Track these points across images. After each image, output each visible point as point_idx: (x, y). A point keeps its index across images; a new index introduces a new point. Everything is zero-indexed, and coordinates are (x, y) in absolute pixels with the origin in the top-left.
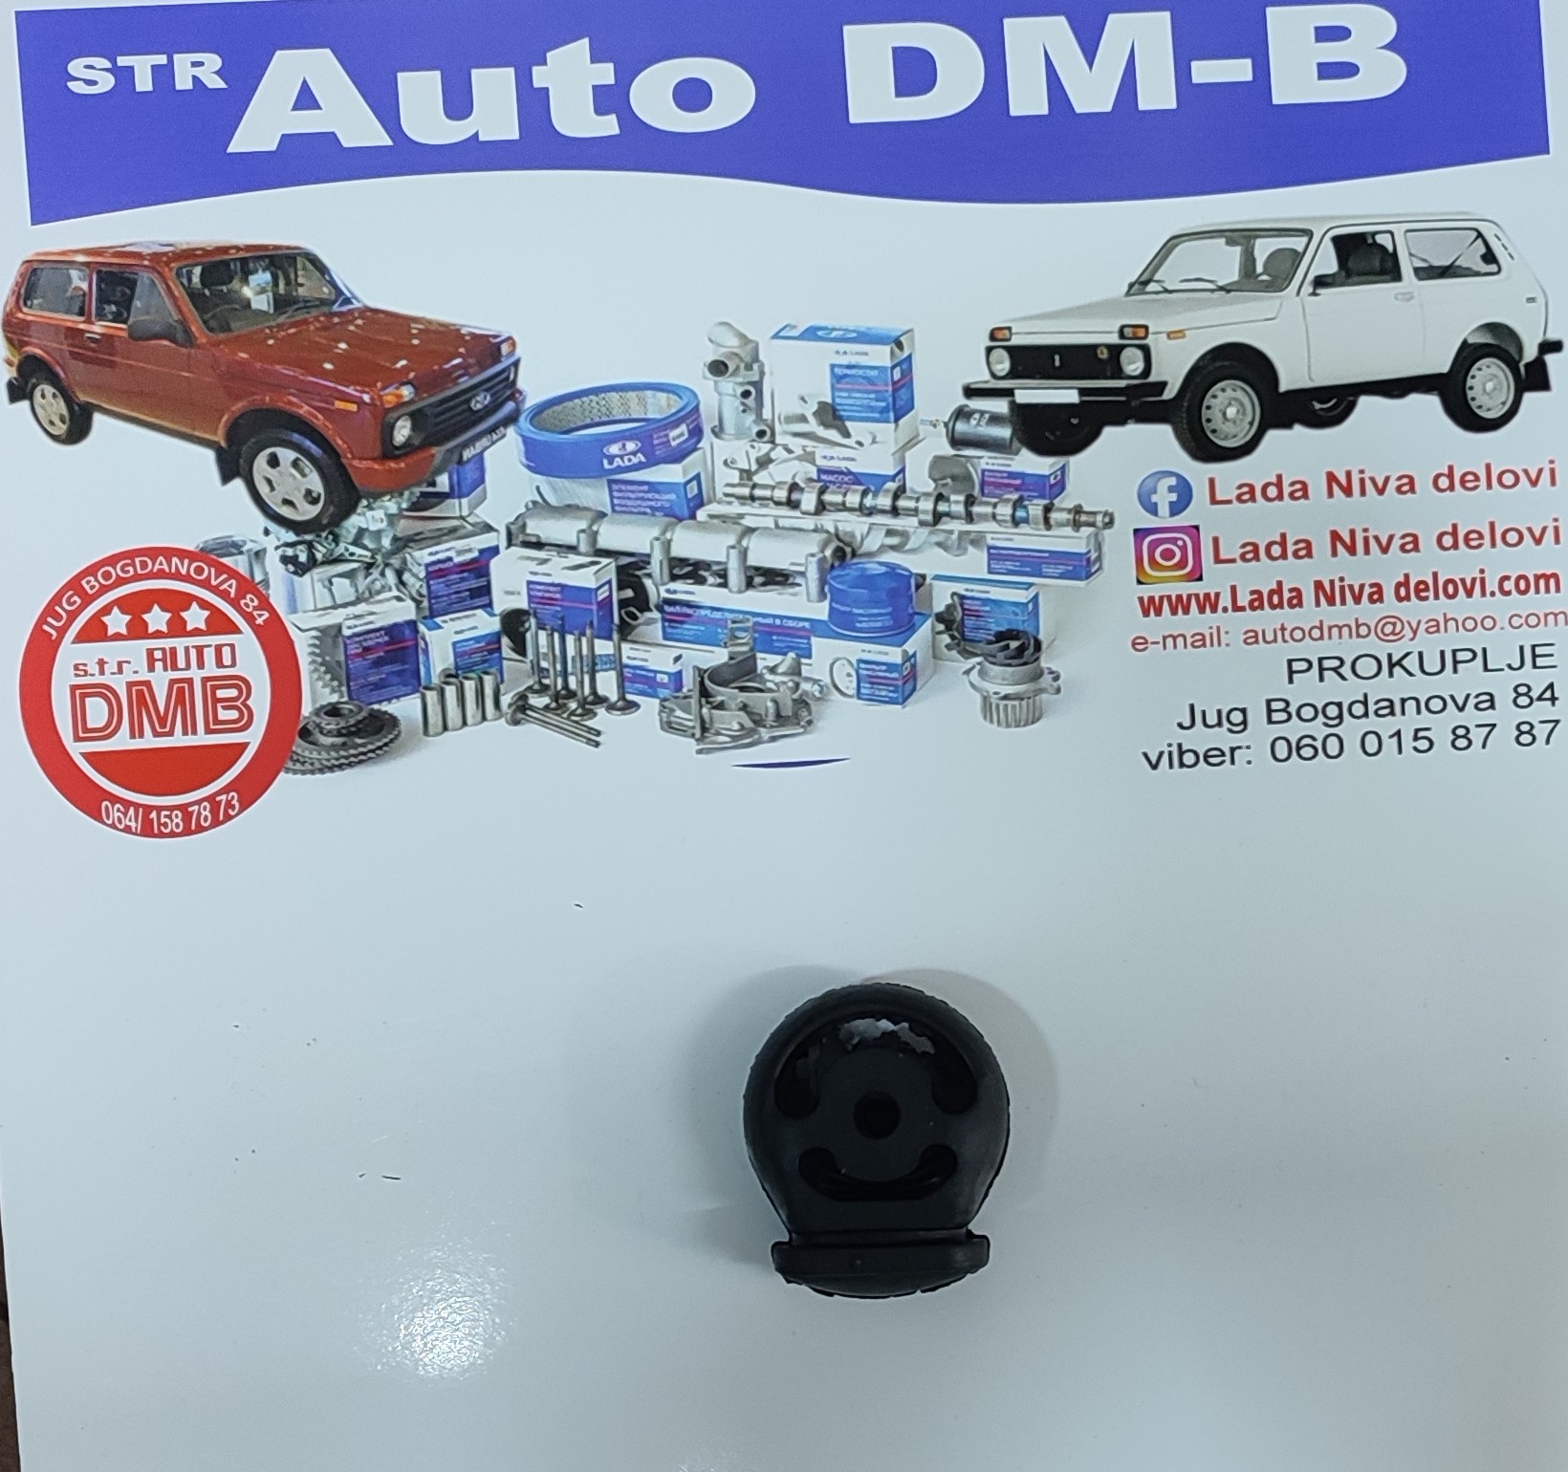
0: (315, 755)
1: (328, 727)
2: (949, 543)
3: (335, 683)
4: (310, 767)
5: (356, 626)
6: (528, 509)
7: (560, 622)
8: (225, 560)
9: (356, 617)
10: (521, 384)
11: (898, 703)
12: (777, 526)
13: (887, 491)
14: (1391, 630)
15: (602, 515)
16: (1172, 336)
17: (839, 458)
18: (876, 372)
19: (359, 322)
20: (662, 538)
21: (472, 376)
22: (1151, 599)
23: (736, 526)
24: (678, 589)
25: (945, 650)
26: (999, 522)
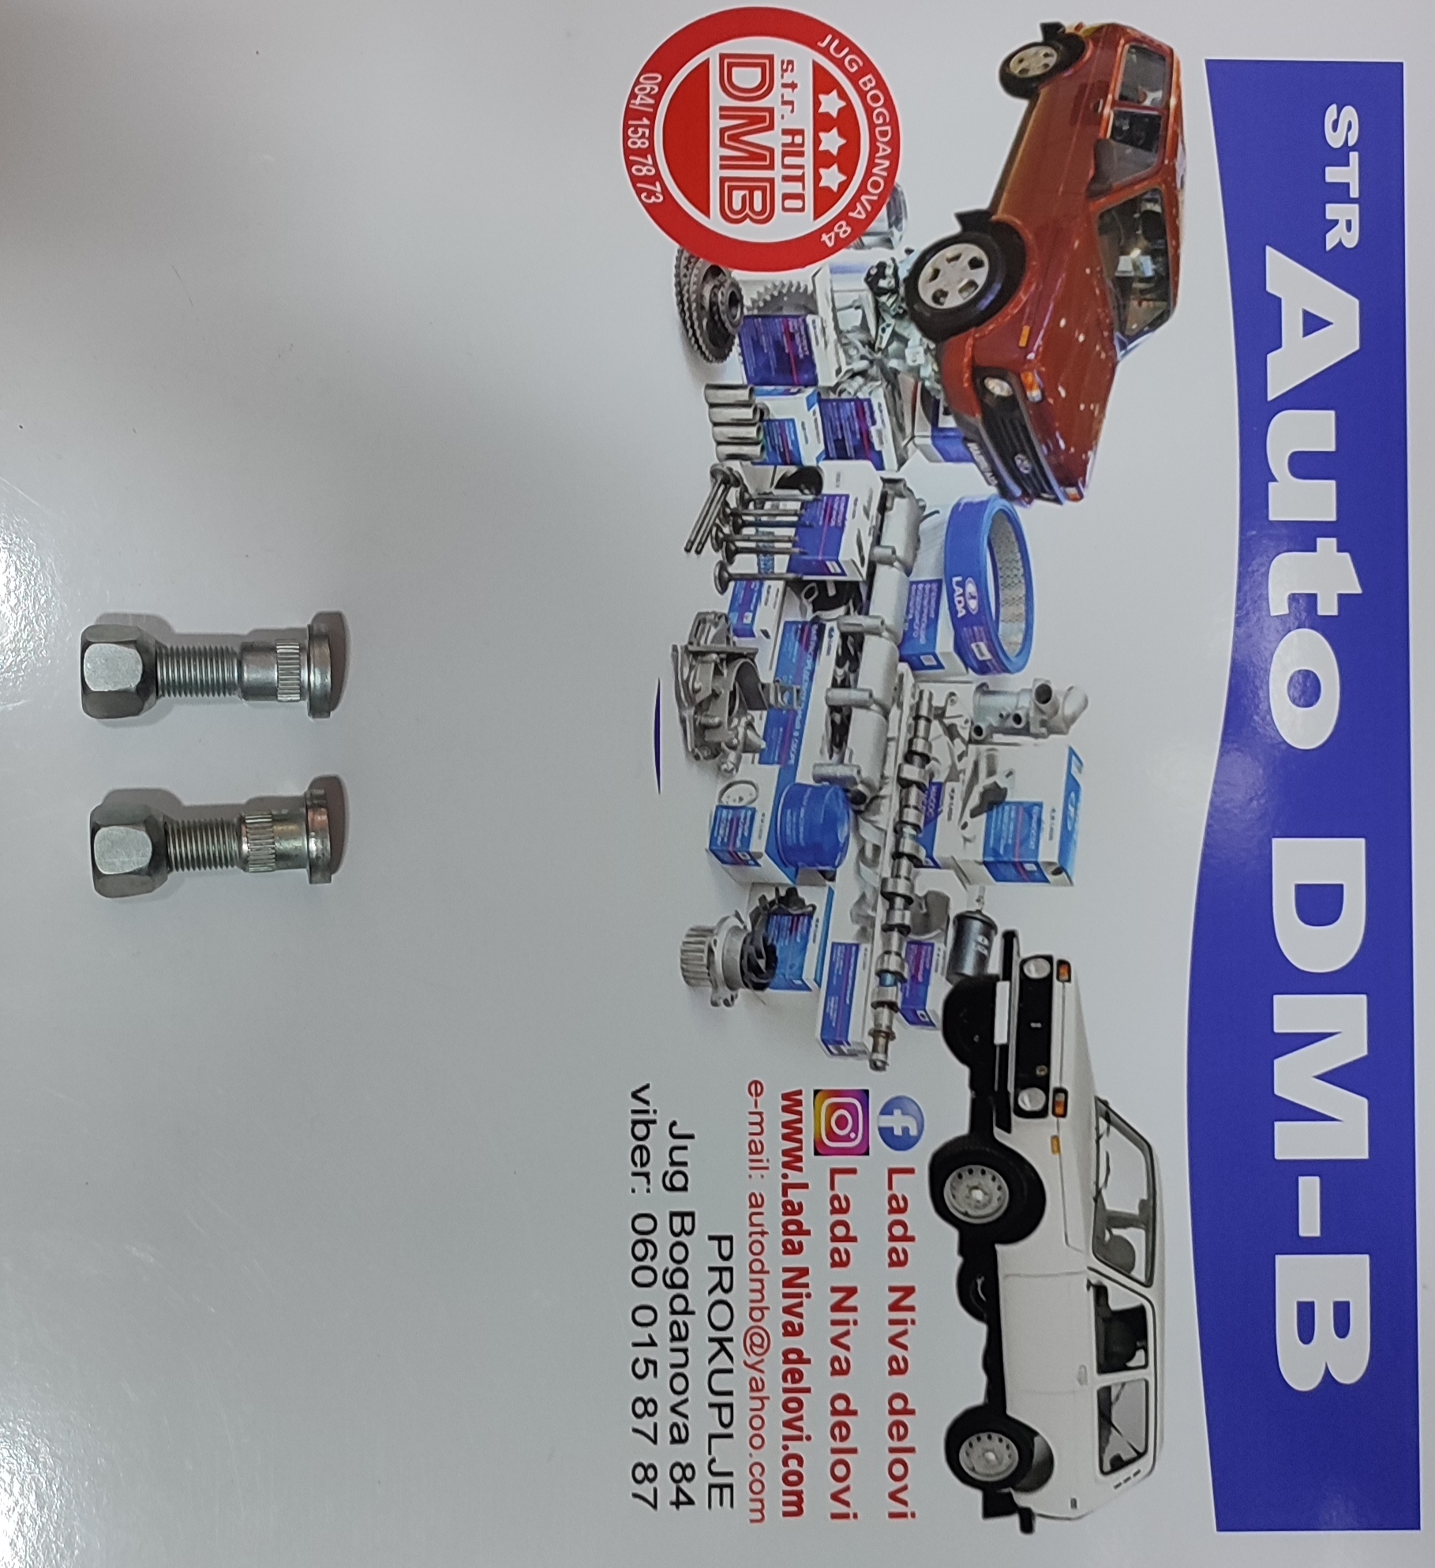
0: (694, 279)
1: (720, 295)
2: (864, 906)
3: (761, 304)
4: (682, 274)
5: (815, 328)
6: (918, 501)
7: (807, 523)
8: (884, 210)
9: (824, 329)
10: (1037, 503)
11: (710, 845)
12: (889, 740)
13: (917, 850)
14: (758, 1341)
15: (908, 572)
16: (1055, 1142)
17: (951, 804)
18: (1033, 847)
19: (1103, 356)
20: (883, 628)
21: (1047, 457)
22: (799, 1103)
23: (891, 700)
24: (833, 639)
25: (760, 895)
26: (882, 957)
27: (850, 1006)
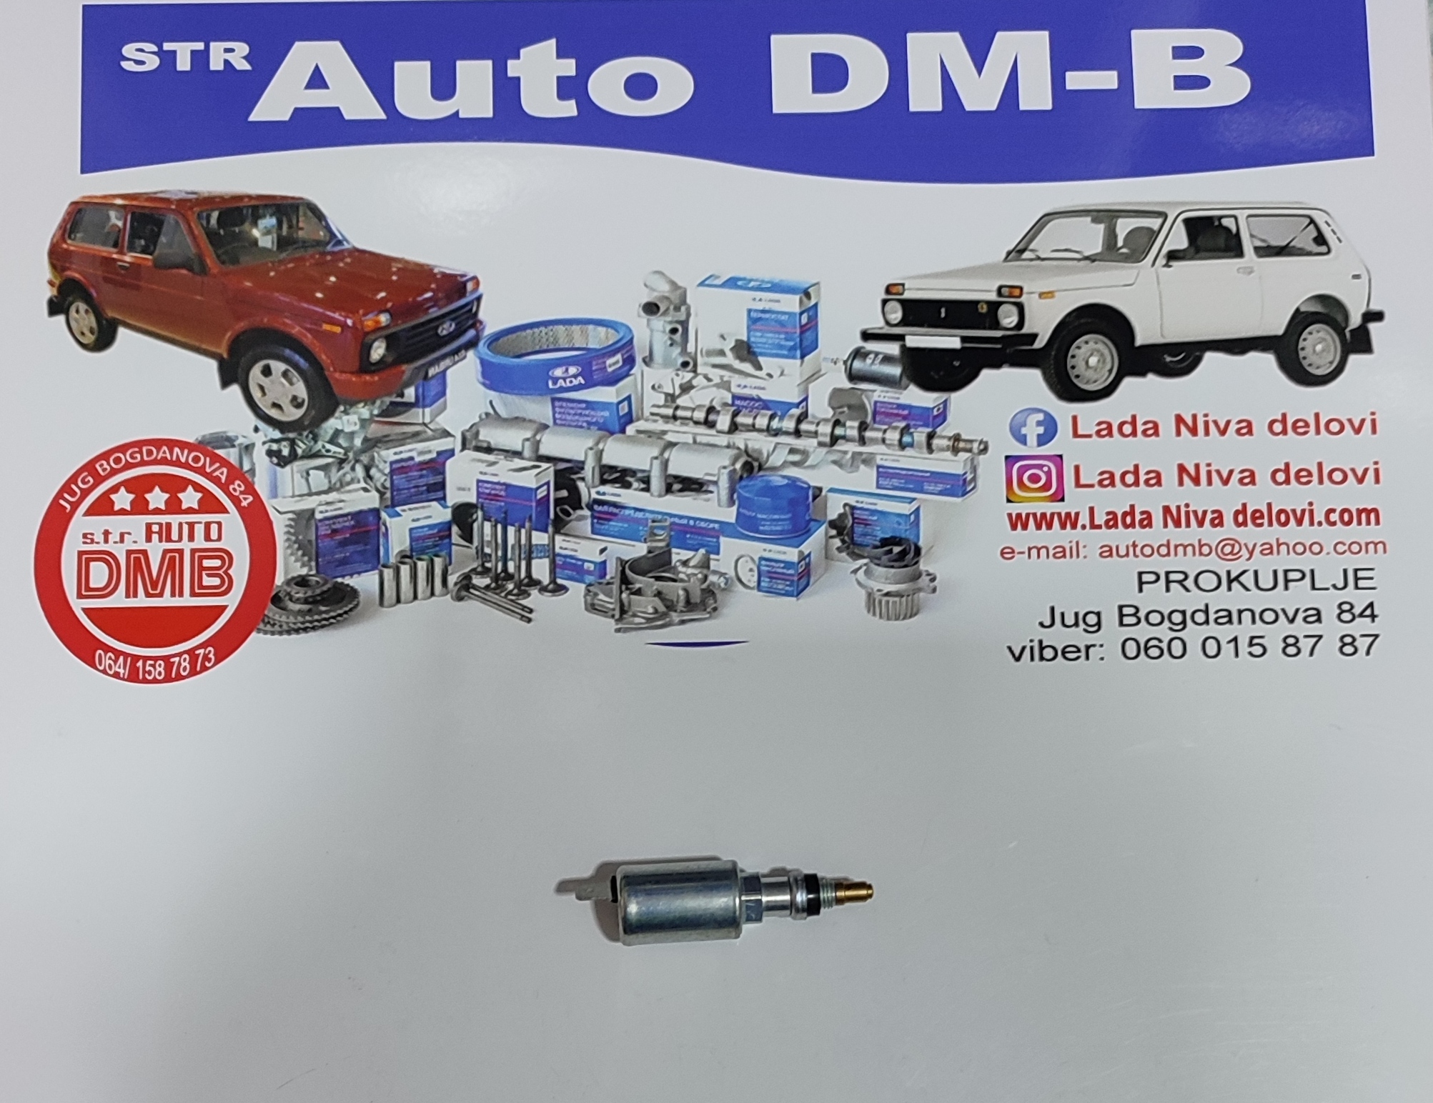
0: (284, 619)
1: (297, 595)
2: (844, 462)
3: (306, 558)
4: (279, 629)
5: (327, 511)
6: (480, 417)
7: (503, 515)
8: (220, 452)
9: (328, 503)
10: (481, 316)
11: (792, 596)
13: (792, 416)
14: (1230, 549)
15: (546, 427)
16: (1043, 296)
17: (751, 387)
18: (787, 317)
19: (348, 260)
20: (595, 448)
21: (440, 308)
22: (1019, 516)
23: (659, 441)
24: (607, 491)
25: (836, 552)
26: (888, 446)
27: (932, 473)
